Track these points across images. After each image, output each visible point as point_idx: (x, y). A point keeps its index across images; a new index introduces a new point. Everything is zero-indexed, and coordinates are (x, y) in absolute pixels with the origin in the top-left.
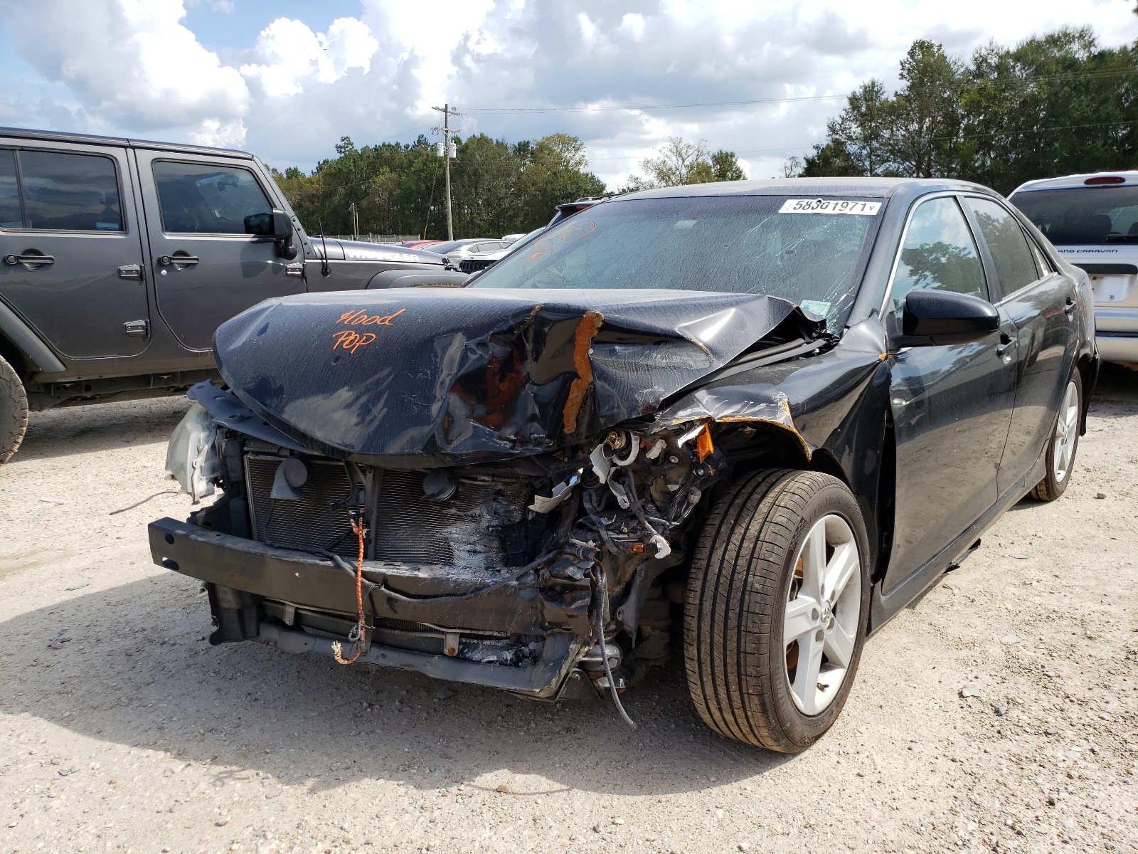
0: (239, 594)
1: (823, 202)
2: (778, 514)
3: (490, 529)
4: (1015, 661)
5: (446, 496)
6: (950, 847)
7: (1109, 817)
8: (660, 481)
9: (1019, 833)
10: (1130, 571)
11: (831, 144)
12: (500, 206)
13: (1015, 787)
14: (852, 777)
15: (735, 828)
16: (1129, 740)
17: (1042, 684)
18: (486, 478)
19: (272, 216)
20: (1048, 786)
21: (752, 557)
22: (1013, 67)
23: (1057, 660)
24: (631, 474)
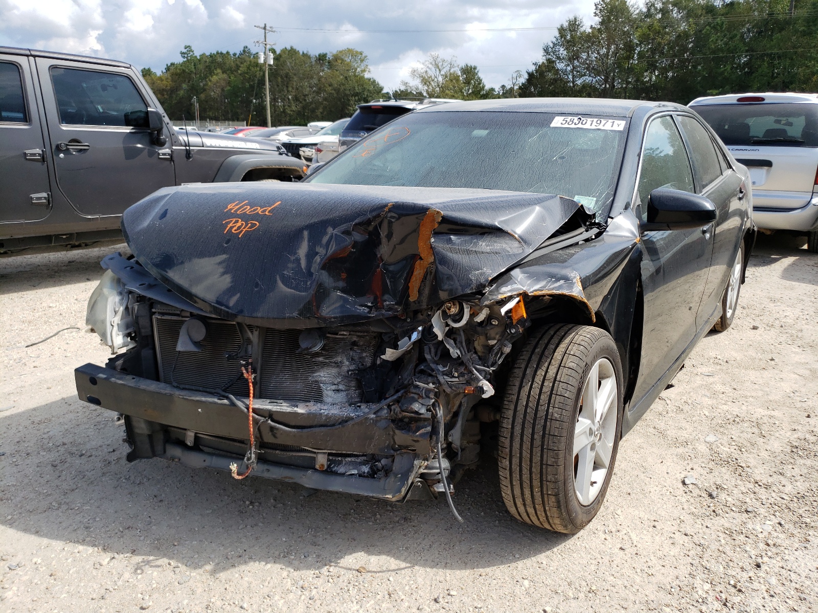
0: (150, 424)
1: (582, 119)
2: (569, 360)
3: (350, 373)
4: (716, 455)
5: (317, 349)
6: (694, 604)
7: (799, 575)
8: (482, 338)
9: (740, 591)
10: (782, 384)
11: (545, 62)
12: (305, 100)
13: (731, 554)
14: (617, 551)
15: (539, 595)
16: (803, 515)
17: (738, 473)
18: (345, 333)
19: (147, 113)
20: (753, 552)
21: (551, 393)
22: (672, 11)
23: (745, 454)
24: (462, 333)
